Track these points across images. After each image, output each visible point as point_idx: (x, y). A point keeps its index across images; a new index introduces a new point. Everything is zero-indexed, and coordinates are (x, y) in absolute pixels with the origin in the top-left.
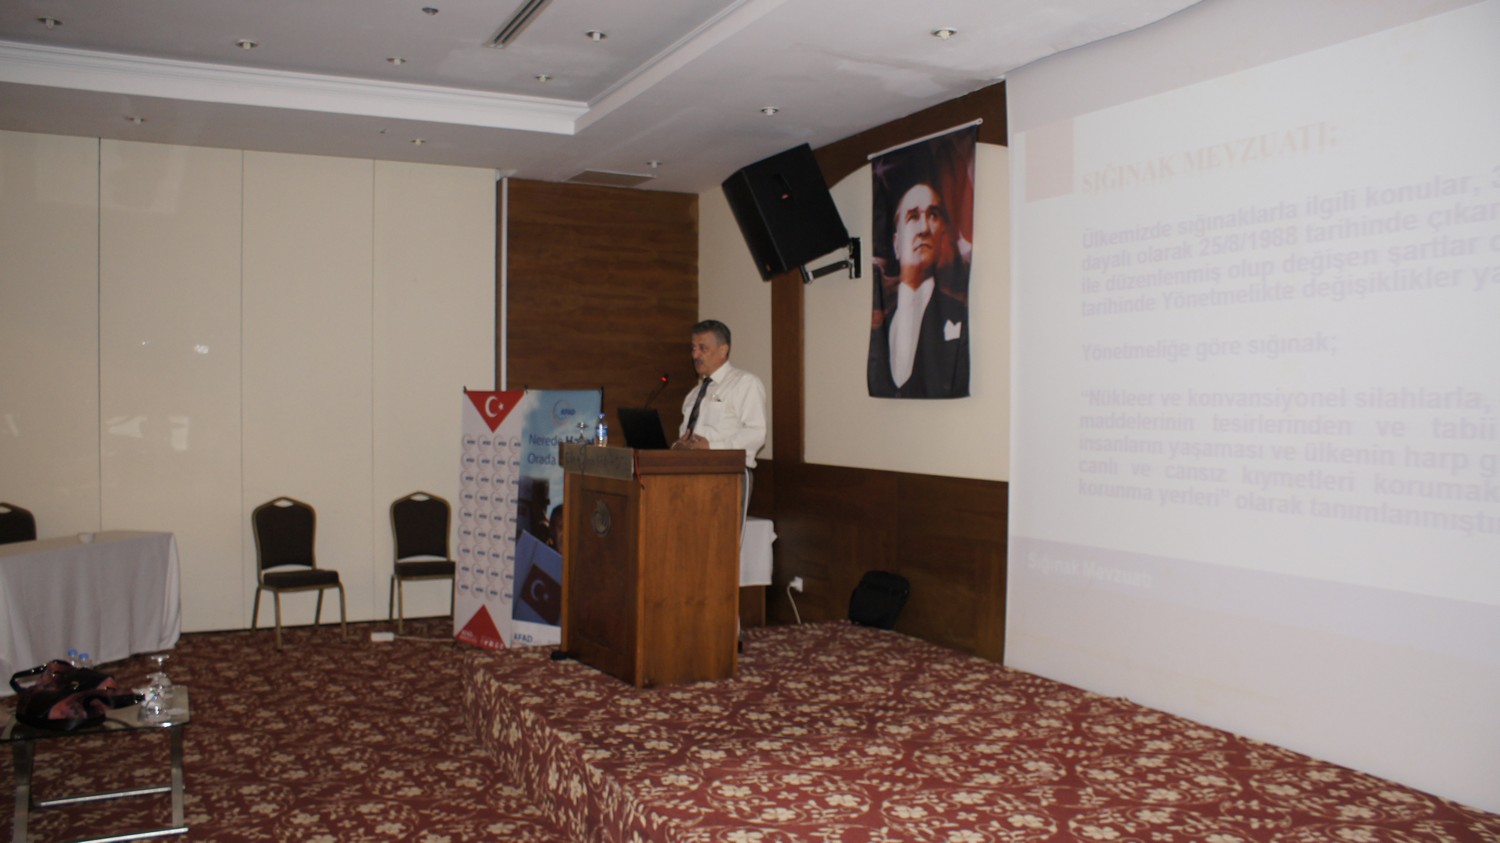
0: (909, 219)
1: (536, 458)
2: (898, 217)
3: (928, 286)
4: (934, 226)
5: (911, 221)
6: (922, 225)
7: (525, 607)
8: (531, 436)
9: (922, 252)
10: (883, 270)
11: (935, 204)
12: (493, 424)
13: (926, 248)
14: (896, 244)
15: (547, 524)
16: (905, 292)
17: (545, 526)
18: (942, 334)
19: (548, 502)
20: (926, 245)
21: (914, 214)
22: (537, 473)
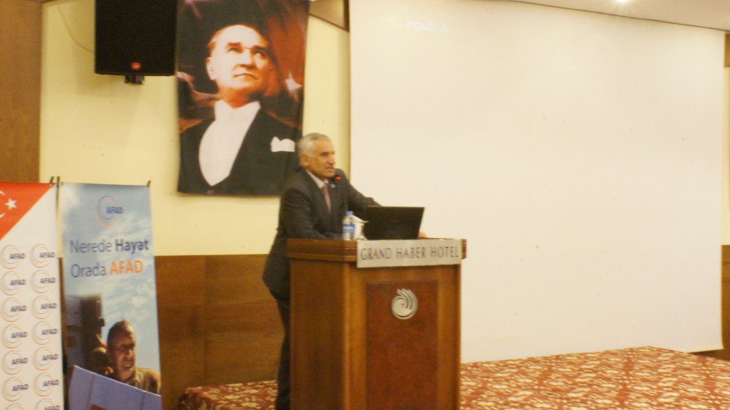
1: (81, 271)
2: (213, 46)
3: (252, 109)
4: (261, 62)
5: (232, 52)
6: (246, 58)
8: (72, 242)
9: (246, 80)
11: (262, 45)
13: (250, 78)
14: (209, 67)
15: (104, 350)
16: (221, 108)
18: (269, 147)
19: (102, 323)
20: (251, 75)
21: (236, 47)
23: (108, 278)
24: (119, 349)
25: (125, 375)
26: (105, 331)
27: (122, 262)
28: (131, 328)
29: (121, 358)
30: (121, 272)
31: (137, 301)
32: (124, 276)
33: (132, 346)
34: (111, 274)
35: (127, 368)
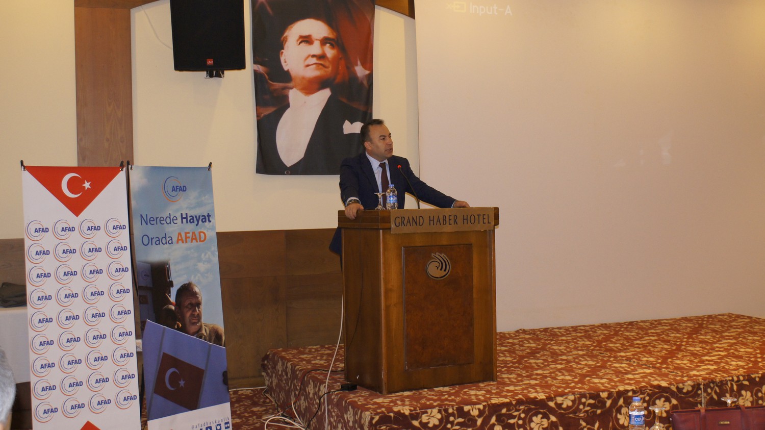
0: (300, 43)
1: (150, 240)
2: (286, 39)
4: (330, 52)
5: (303, 44)
7: (159, 400)
8: (142, 217)
9: (317, 69)
10: (267, 77)
11: (331, 36)
12: (77, 207)
13: (321, 67)
14: (282, 59)
15: (173, 308)
17: (171, 310)
18: (341, 129)
19: (171, 284)
20: (321, 64)
21: (306, 40)
22: (156, 255)
23: (175, 246)
24: (187, 307)
25: (193, 329)
26: (174, 291)
27: (186, 233)
28: (197, 289)
29: (188, 315)
30: (186, 242)
31: (202, 267)
32: (189, 244)
33: (198, 304)
34: (178, 243)
35: (194, 324)
